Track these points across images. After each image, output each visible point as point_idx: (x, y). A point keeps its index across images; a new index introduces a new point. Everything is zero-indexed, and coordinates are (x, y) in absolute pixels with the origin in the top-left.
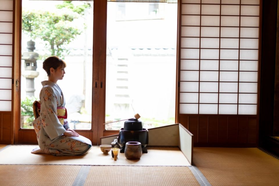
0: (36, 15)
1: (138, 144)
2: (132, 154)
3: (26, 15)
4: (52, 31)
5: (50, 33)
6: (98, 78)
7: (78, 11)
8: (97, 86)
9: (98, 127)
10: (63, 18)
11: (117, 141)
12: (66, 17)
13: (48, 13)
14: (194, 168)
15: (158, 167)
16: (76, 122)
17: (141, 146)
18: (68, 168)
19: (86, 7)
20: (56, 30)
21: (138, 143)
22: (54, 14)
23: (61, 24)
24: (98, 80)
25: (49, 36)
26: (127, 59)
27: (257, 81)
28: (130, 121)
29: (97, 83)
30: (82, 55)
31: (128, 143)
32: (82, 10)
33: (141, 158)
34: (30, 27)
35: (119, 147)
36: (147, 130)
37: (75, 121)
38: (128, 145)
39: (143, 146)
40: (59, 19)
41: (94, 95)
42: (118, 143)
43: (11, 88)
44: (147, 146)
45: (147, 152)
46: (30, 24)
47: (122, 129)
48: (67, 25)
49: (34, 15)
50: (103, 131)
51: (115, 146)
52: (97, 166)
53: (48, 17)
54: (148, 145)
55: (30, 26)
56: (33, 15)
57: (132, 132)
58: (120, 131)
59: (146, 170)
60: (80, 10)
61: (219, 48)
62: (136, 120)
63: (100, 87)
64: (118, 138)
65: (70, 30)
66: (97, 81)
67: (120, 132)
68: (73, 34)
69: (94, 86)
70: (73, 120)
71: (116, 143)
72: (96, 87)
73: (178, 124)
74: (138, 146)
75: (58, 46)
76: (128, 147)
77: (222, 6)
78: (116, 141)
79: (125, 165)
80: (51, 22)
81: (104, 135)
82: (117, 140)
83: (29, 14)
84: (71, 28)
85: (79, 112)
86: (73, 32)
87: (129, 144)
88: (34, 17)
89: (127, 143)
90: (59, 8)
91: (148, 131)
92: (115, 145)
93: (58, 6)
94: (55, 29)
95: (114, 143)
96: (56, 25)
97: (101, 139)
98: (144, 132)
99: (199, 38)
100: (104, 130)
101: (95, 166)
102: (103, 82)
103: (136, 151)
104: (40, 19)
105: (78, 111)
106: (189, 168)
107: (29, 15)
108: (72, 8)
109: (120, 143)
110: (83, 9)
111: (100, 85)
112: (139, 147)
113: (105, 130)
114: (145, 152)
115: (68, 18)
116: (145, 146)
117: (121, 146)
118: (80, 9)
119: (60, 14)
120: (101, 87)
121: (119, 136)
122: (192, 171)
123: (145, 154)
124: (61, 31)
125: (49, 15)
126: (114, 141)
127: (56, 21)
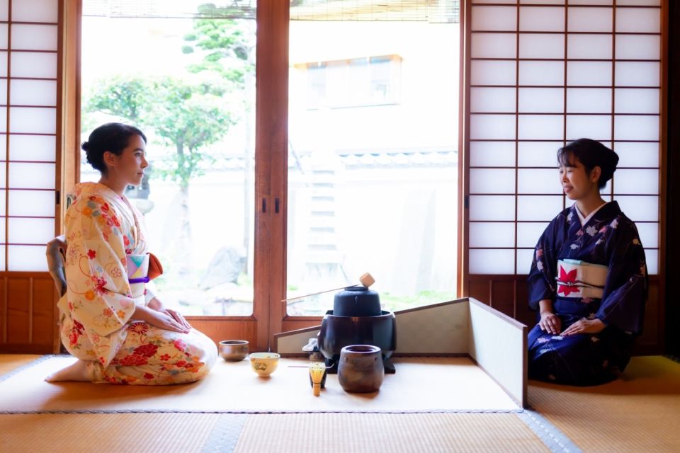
0: (144, 85)
1: (374, 351)
2: (358, 377)
3: (125, 84)
4: (177, 115)
5: (174, 120)
6: (269, 190)
7: (232, 77)
8: (267, 208)
9: (270, 310)
10: (201, 90)
11: (316, 344)
12: (207, 88)
13: (169, 80)
14: (534, 419)
15: (432, 414)
16: (227, 301)
17: (380, 356)
18: (180, 423)
19: (248, 71)
20: (186, 115)
21: (372, 348)
22: (181, 81)
23: (196, 100)
24: (269, 194)
25: (172, 126)
26: (332, 172)
27: (657, 193)
28: (350, 292)
29: (267, 202)
30: (241, 168)
31: (347, 349)
32: (240, 75)
33: (382, 388)
34: (133, 109)
35: (321, 358)
36: (392, 313)
37: (224, 299)
38: (346, 354)
39: (383, 356)
40: (192, 90)
41: (258, 230)
42: (320, 346)
43: (53, 215)
44: (394, 356)
45: (393, 372)
46: (134, 103)
47: (330, 312)
48: (209, 102)
49: (142, 84)
50: (281, 319)
51: (312, 357)
52: (264, 413)
53: (170, 88)
54: (396, 352)
55: (133, 106)
56: (139, 82)
57: (355, 319)
58: (326, 317)
59: (401, 424)
60: (236, 75)
61: (563, 112)
62: (365, 289)
63: (274, 210)
64: (319, 334)
65: (214, 113)
66: (265, 196)
67: (325, 320)
68: (221, 121)
69: (260, 207)
70: (221, 297)
71: (315, 348)
72: (264, 210)
73: (468, 300)
74: (374, 357)
75: (191, 149)
76: (347, 359)
77: (569, 9)
78: (313, 343)
79: (342, 410)
80: (176, 99)
81: (284, 329)
82: (317, 340)
83: (130, 80)
84: (216, 109)
85: (235, 282)
86: (222, 118)
87: (348, 351)
88: (140, 87)
89: (344, 350)
90: (193, 72)
91: (394, 316)
92: (311, 353)
93: (190, 67)
94: (183, 111)
95: (309, 347)
96: (186, 104)
97: (276, 337)
98: (384, 319)
99: (515, 89)
100: (285, 315)
101: (258, 415)
102: (281, 200)
103: (369, 370)
104: (153, 92)
105: (232, 279)
106: (520, 416)
107: (130, 83)
108: (220, 71)
109: (323, 348)
110: (241, 73)
111: (273, 206)
112: (376, 359)
113: (287, 316)
114: (391, 371)
115: (211, 91)
116: (389, 354)
117: (327, 356)
118: (236, 72)
119: (195, 81)
120: (277, 210)
121: (323, 330)
122: (531, 427)
123: (391, 376)
124: (196, 117)
125: (172, 83)
126: (308, 343)
127: (186, 96)
